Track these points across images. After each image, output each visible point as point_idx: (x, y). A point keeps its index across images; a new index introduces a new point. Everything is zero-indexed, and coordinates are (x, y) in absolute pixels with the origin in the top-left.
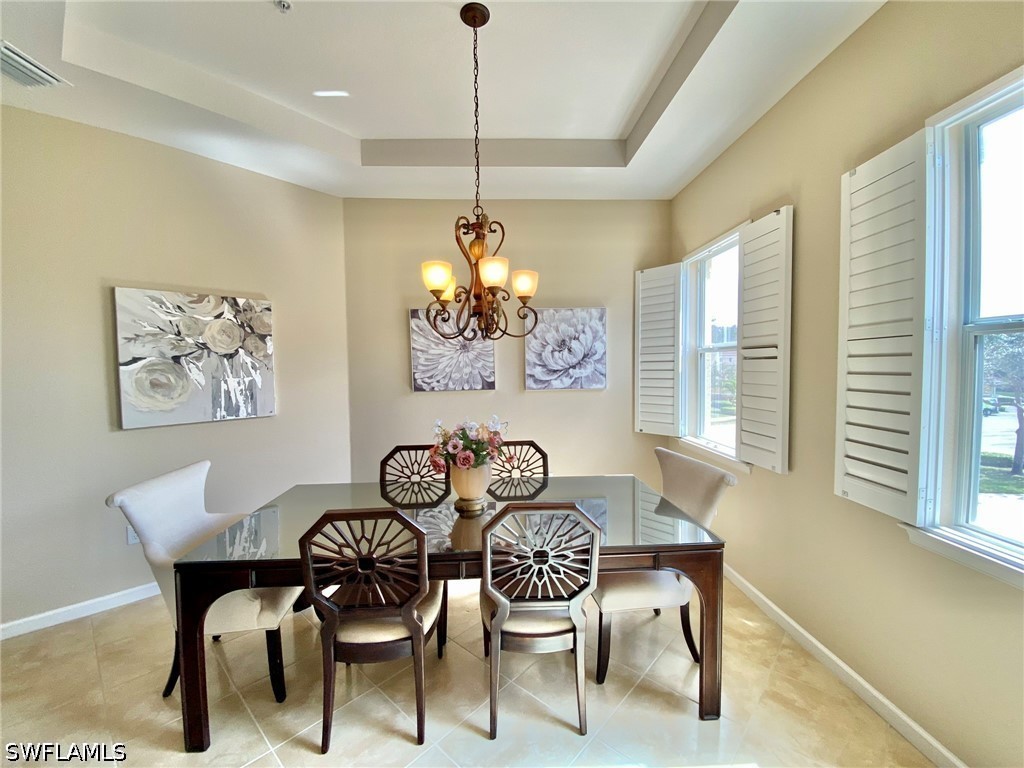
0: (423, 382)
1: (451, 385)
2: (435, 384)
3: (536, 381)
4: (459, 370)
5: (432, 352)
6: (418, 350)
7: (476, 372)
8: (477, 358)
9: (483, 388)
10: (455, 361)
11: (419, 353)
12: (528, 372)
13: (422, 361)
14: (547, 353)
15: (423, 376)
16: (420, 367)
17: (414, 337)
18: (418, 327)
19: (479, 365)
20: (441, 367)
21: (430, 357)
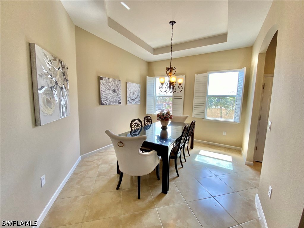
0: (104, 102)
1: (111, 103)
2: (107, 103)
3: (129, 102)
4: (113, 98)
5: (106, 92)
6: (103, 91)
7: (117, 99)
8: (117, 95)
9: (119, 104)
10: (112, 95)
11: (103, 92)
12: (128, 99)
13: (104, 95)
14: (131, 95)
15: (104, 100)
16: (103, 97)
17: (101, 86)
18: (102, 83)
19: (118, 97)
20: (109, 97)
21: (106, 94)
